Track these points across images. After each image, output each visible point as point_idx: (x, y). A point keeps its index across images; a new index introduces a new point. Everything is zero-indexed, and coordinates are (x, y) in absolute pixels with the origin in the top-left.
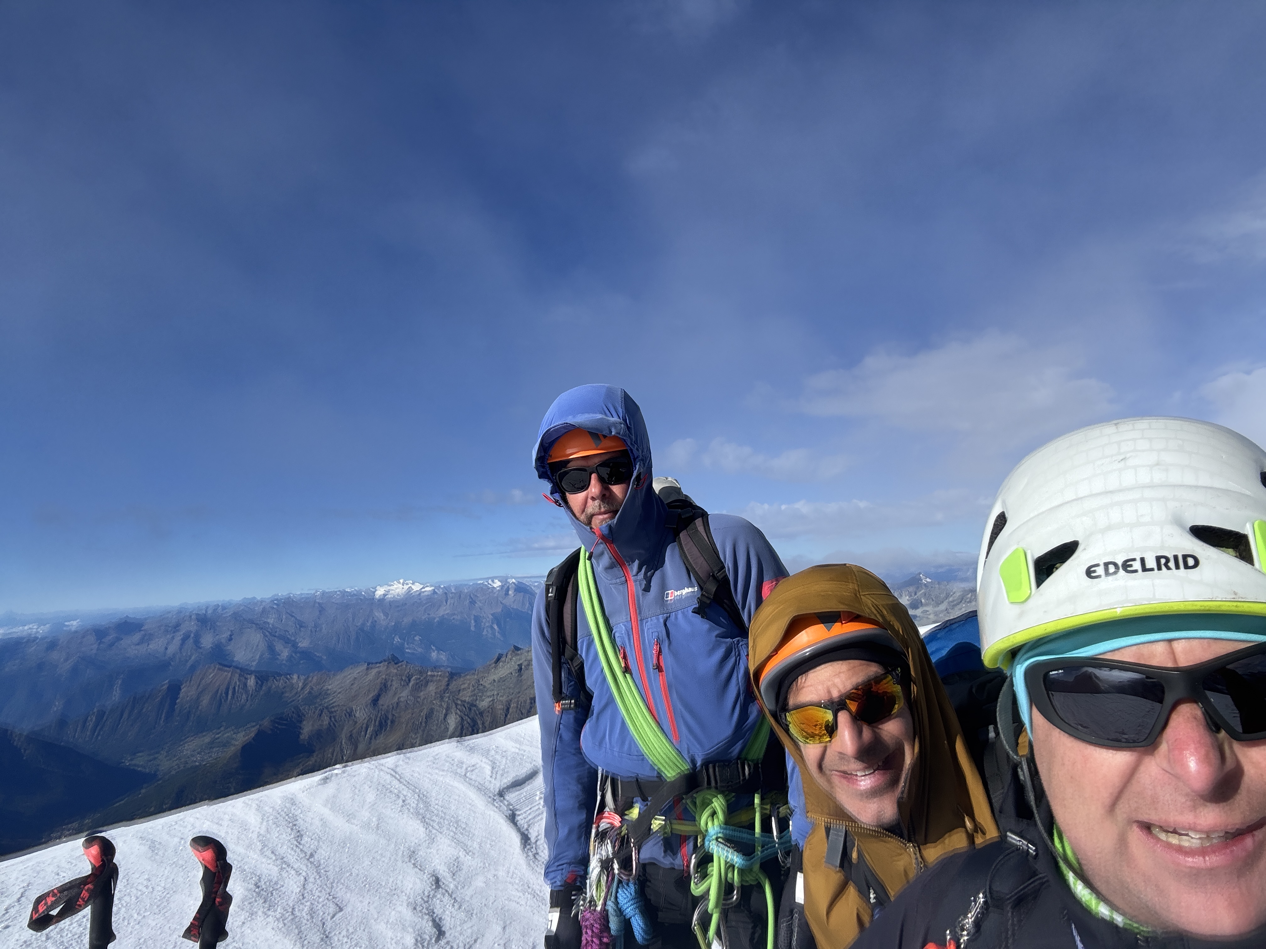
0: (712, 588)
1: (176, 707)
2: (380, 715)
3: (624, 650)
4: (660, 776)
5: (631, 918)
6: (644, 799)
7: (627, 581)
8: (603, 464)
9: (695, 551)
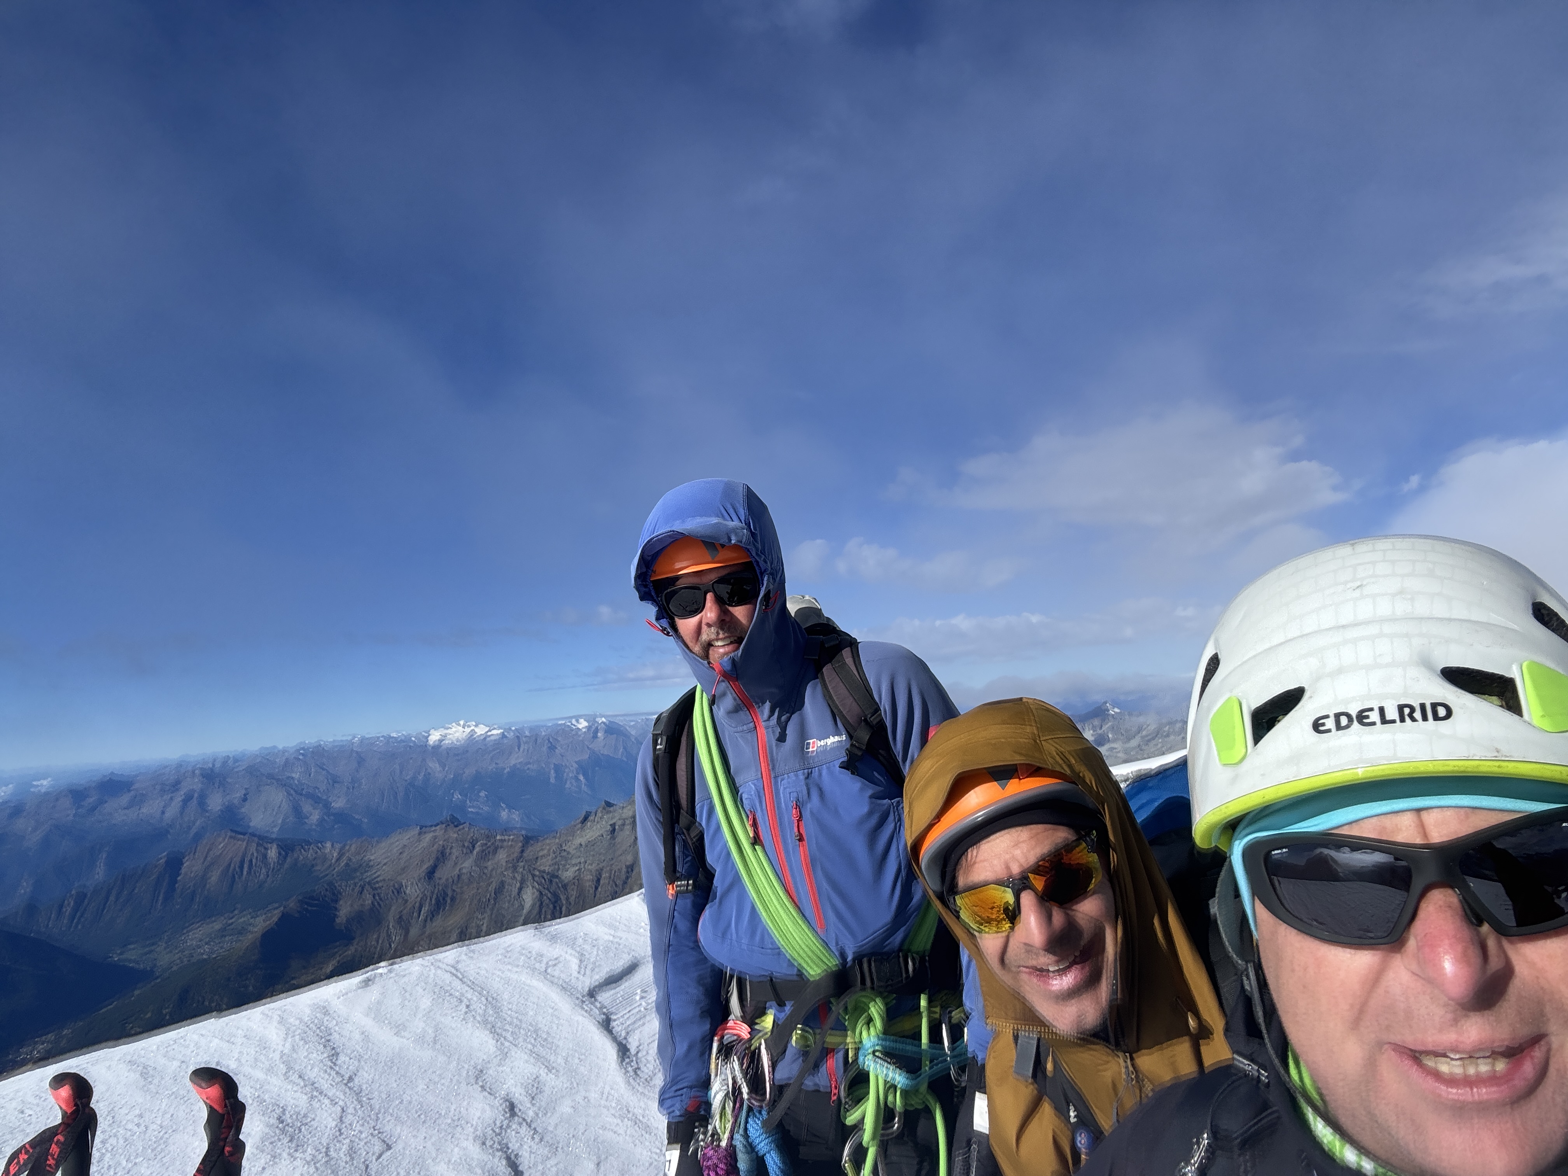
0: (864, 735)
1: (177, 885)
2: (436, 892)
3: (754, 816)
4: (800, 974)
5: (765, 1154)
6: (781, 1004)
7: (756, 727)
8: (721, 581)
9: (843, 690)
